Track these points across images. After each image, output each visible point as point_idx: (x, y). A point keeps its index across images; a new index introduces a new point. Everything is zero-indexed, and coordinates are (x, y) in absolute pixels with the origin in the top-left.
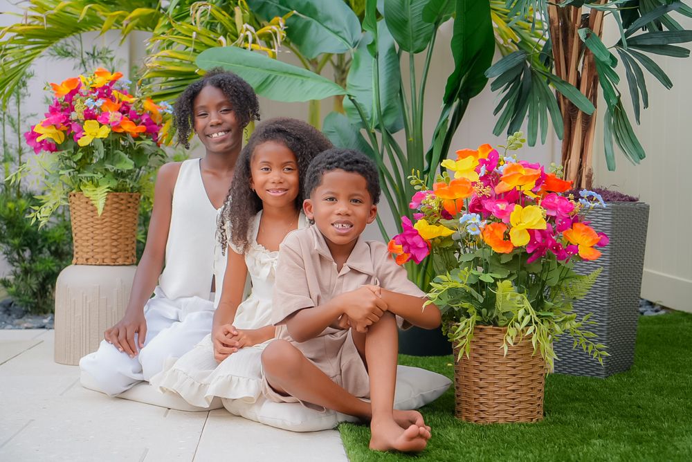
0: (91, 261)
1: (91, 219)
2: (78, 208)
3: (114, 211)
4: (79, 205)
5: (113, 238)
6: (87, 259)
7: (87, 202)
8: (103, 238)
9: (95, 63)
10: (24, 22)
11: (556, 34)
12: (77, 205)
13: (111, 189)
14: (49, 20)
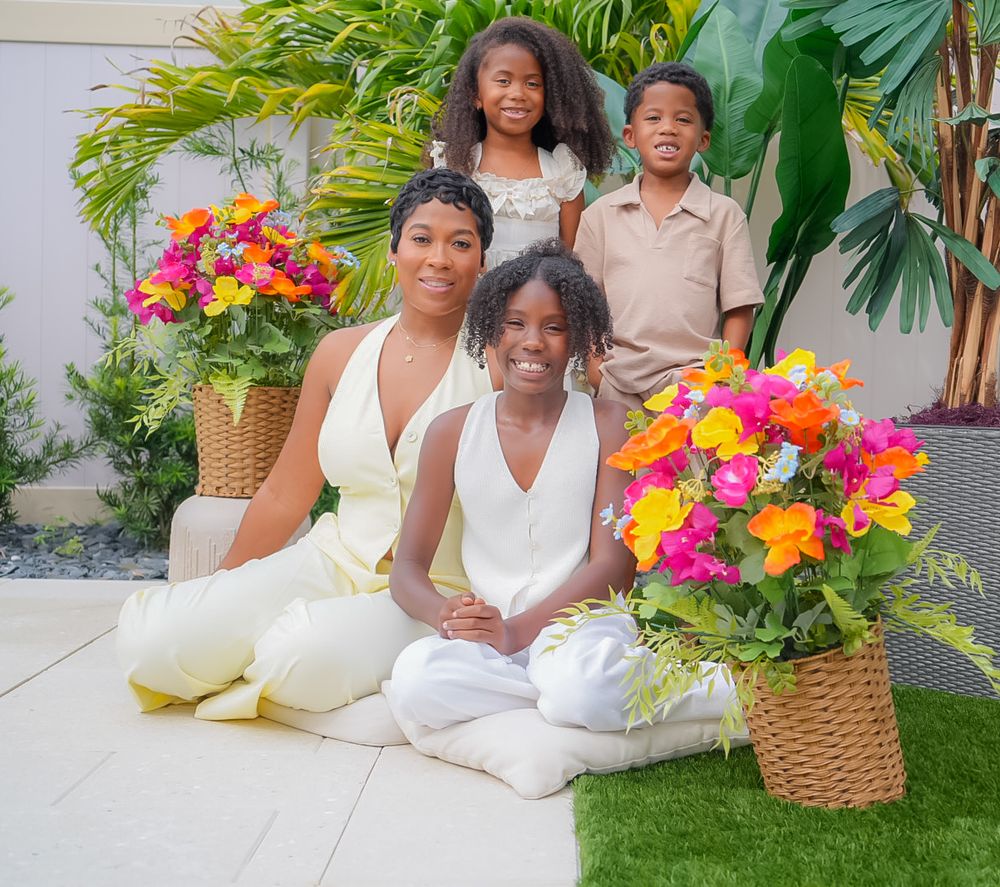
0: (223, 491)
1: (225, 428)
2: (205, 409)
3: (259, 416)
4: (207, 405)
5: (258, 456)
6: (218, 488)
7: (219, 401)
8: (243, 456)
9: (254, 166)
10: (139, 102)
11: (948, 162)
12: (205, 404)
13: (256, 382)
14: (178, 99)
